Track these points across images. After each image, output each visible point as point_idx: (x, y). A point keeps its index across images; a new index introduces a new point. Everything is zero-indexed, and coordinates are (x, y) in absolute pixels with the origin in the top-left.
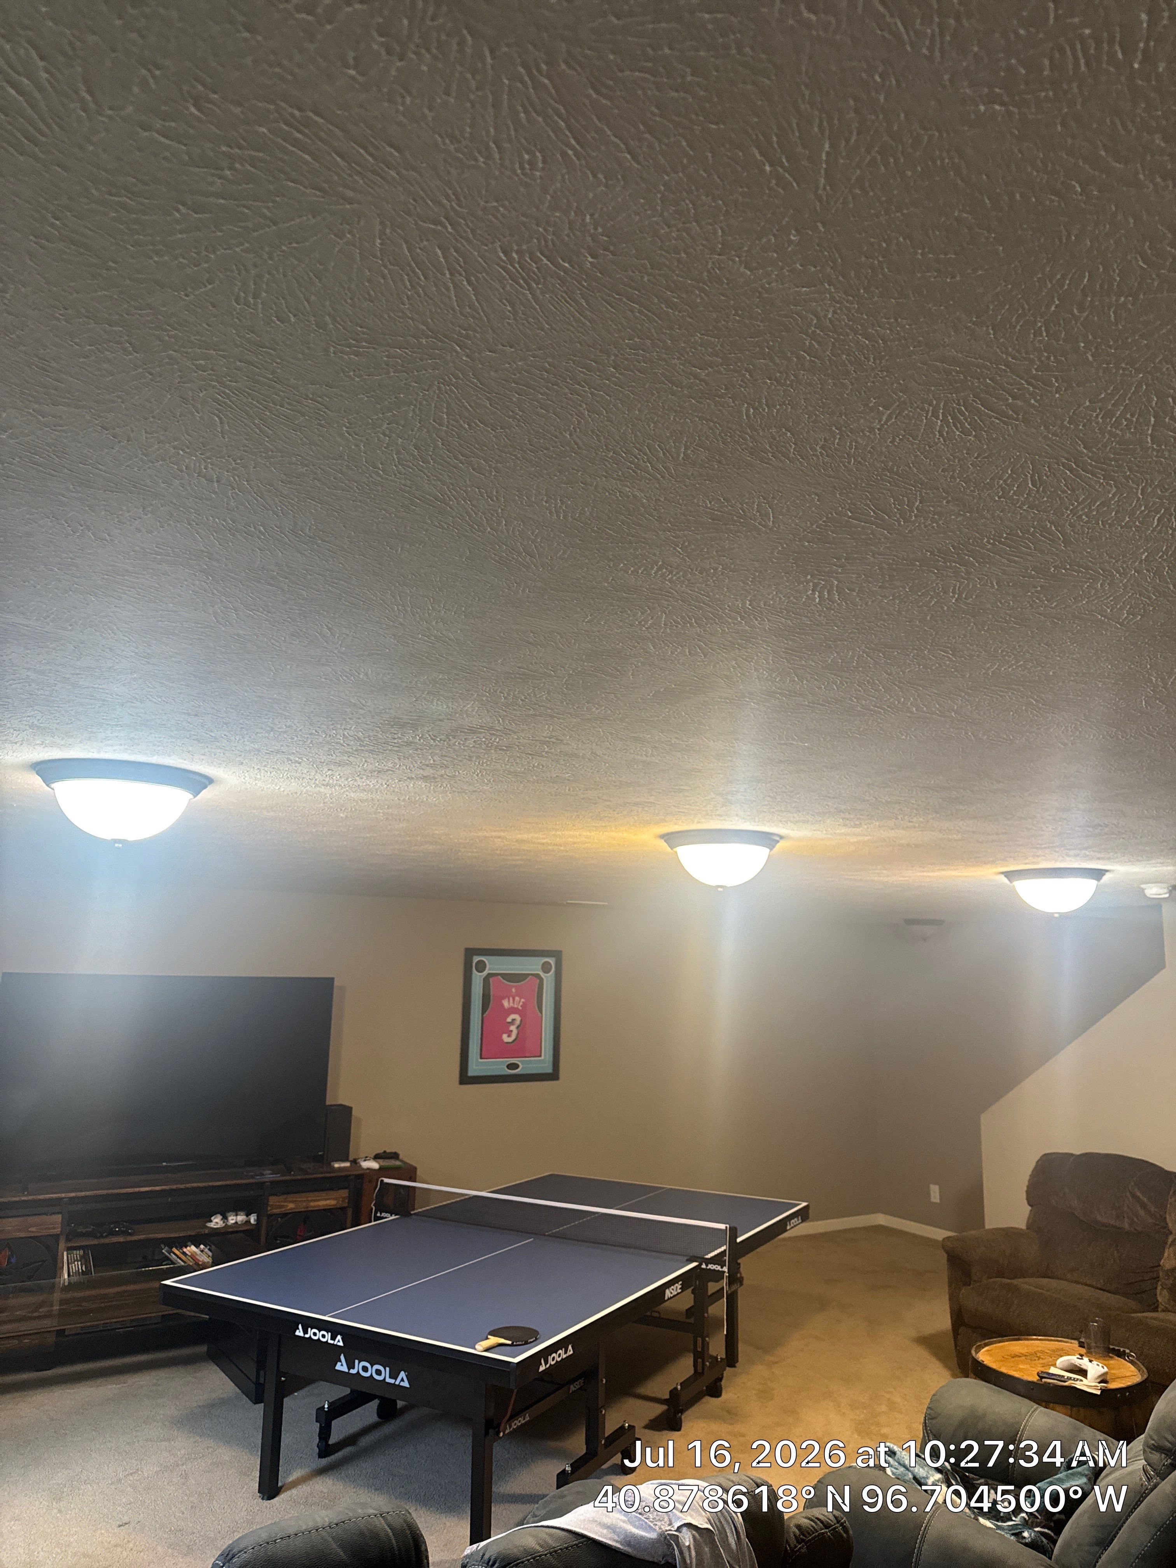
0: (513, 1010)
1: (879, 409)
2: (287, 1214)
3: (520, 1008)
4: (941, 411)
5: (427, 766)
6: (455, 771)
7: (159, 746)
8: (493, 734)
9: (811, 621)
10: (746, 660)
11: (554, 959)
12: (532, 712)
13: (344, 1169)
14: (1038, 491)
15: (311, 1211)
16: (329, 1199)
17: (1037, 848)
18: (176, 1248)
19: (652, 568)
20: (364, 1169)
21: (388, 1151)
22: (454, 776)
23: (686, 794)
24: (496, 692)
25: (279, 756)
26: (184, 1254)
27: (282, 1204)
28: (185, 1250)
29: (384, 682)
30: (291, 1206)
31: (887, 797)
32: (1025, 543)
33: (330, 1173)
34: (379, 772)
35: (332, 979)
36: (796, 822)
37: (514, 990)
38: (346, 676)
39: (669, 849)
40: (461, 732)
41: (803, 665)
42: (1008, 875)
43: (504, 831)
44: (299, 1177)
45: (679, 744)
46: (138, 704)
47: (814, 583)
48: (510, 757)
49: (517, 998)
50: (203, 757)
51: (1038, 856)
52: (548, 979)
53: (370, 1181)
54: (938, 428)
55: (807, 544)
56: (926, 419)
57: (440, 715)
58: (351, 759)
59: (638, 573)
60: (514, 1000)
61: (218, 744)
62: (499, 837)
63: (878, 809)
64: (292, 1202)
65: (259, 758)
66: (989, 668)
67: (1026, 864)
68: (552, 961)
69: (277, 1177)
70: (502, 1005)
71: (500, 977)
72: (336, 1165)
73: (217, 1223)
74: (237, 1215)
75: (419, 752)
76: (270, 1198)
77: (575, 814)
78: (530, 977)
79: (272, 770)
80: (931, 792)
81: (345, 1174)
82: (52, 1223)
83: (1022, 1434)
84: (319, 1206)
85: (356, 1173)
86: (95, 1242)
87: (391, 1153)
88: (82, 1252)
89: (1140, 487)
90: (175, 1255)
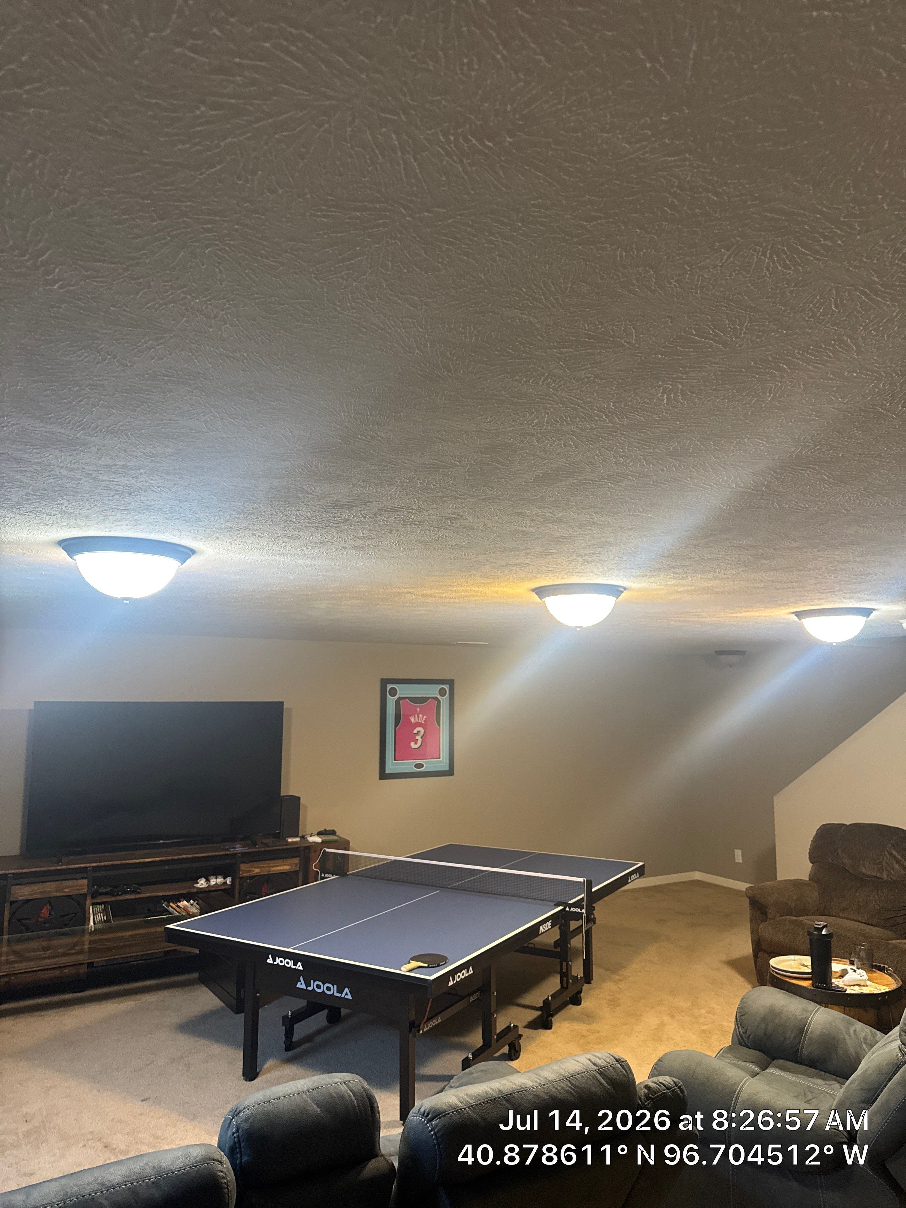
1: (721, 251)
2: (254, 877)
4: (769, 251)
5: (358, 538)
6: (379, 542)
7: (156, 525)
8: (410, 512)
9: (659, 417)
10: (606, 449)
11: (448, 686)
12: (440, 494)
13: (296, 843)
14: (839, 311)
15: (271, 874)
16: (285, 865)
17: (821, 593)
18: (173, 903)
19: (540, 379)
20: (310, 843)
21: (327, 829)
22: (378, 546)
23: (555, 556)
24: (414, 479)
25: (246, 532)
26: (179, 907)
27: (251, 869)
28: (179, 904)
29: (330, 473)
30: (257, 870)
31: (708, 555)
32: (827, 353)
33: (285, 845)
34: (321, 543)
35: (282, 703)
36: (637, 576)
37: (418, 710)
38: (302, 469)
39: (539, 599)
40: (386, 511)
41: (651, 453)
42: (799, 614)
43: (412, 588)
44: (263, 849)
45: (552, 517)
46: (143, 493)
47: (664, 387)
48: (421, 530)
50: (189, 534)
51: (821, 599)
52: (444, 701)
53: (315, 851)
54: (765, 265)
55: (660, 356)
56: (757, 257)
57: (371, 498)
58: (301, 533)
59: (529, 382)
60: (418, 717)
61: (201, 523)
62: (410, 593)
63: (700, 564)
64: (258, 868)
65: (231, 534)
66: (793, 452)
67: (812, 605)
68: (446, 687)
69: (246, 850)
70: (410, 721)
71: (407, 700)
72: (290, 840)
73: (202, 884)
74: (216, 878)
75: (353, 527)
76: (241, 865)
77: (469, 573)
78: (430, 699)
79: (240, 543)
80: (743, 550)
81: (297, 846)
82: (82, 885)
83: (809, 1027)
84: (278, 870)
85: (305, 845)
86: (113, 899)
87: (330, 830)
88: (103, 907)
90: (172, 908)
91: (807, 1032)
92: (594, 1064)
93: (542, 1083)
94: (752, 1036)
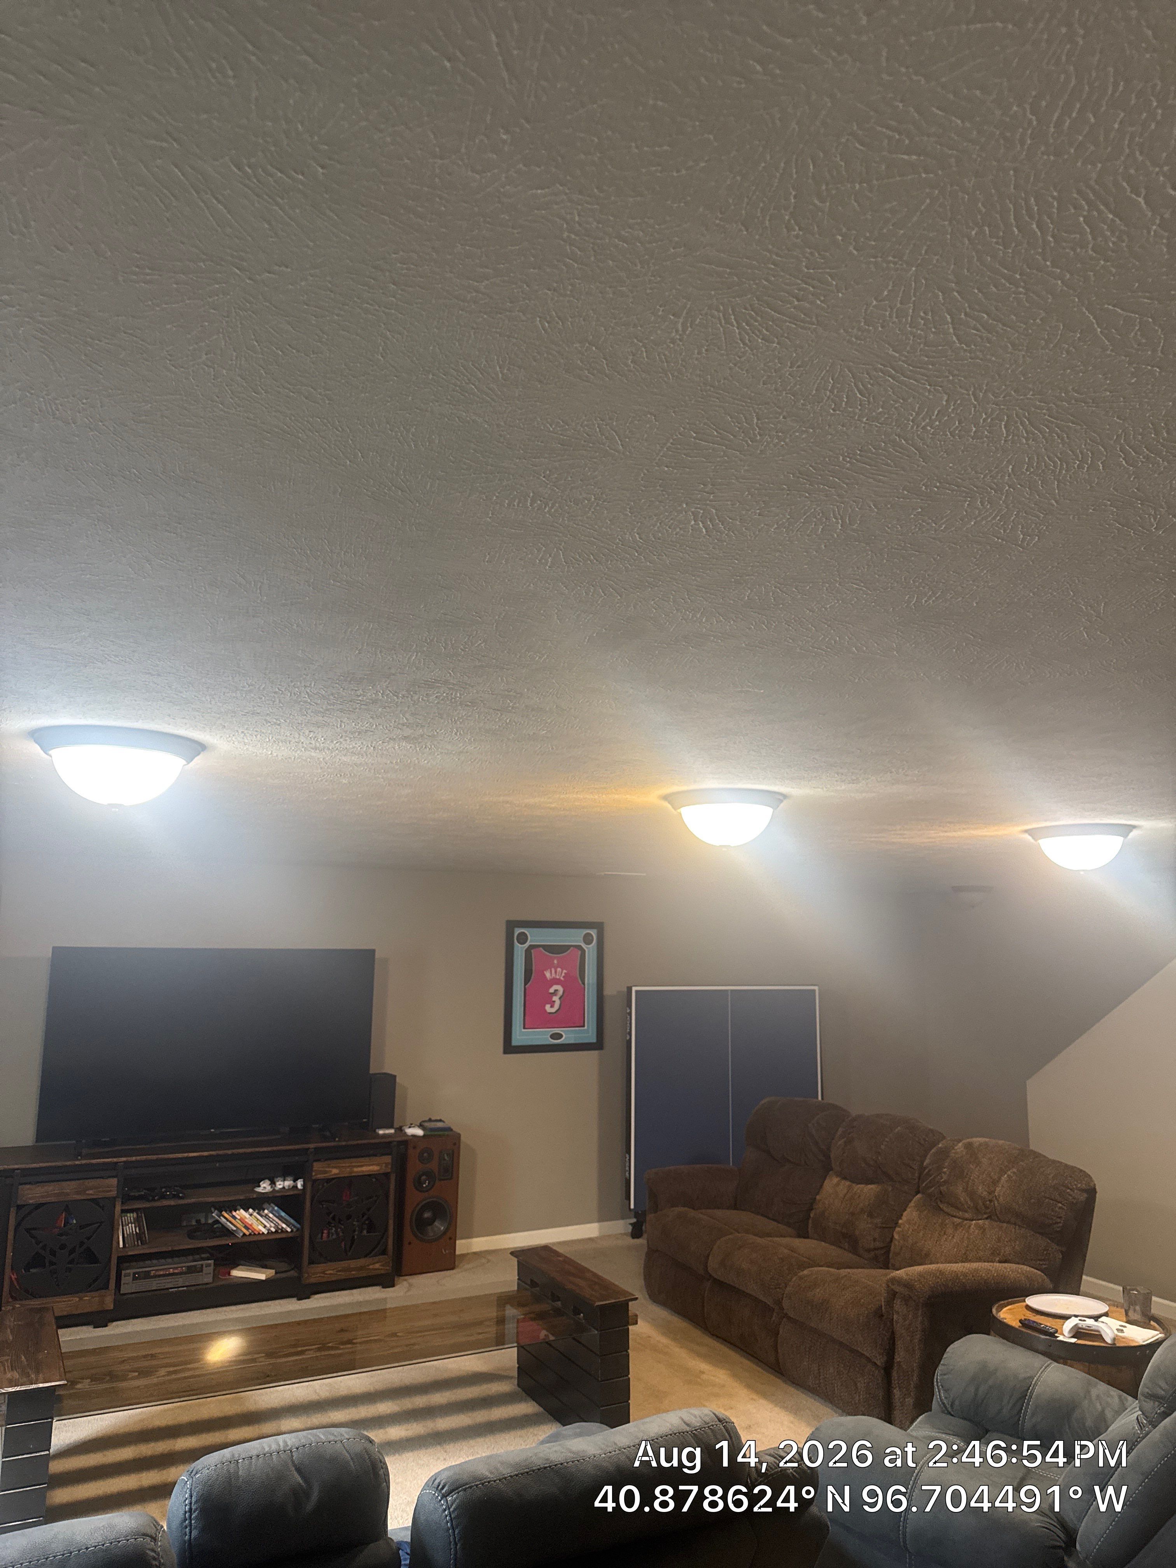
0: (556, 981)
2: (333, 1179)
3: (562, 978)
9: (708, 554)
11: (596, 930)
13: (390, 1135)
14: (869, 402)
15: (354, 1176)
16: (372, 1165)
18: (226, 1211)
19: (527, 501)
20: (408, 1136)
21: (433, 1118)
26: (234, 1217)
27: (328, 1169)
28: (234, 1213)
33: (374, 1138)
35: (374, 951)
37: (555, 962)
39: (673, 810)
42: (1034, 833)
44: (344, 1143)
49: (559, 970)
51: (1054, 811)
52: (591, 951)
53: (414, 1148)
54: (738, 337)
56: (722, 326)
57: (390, 668)
58: (325, 719)
59: (514, 506)
60: (555, 971)
61: (193, 706)
63: (866, 761)
64: (335, 1167)
65: (238, 720)
68: (593, 933)
69: (321, 1145)
70: (545, 975)
71: (541, 949)
72: (381, 1132)
73: (265, 1188)
74: (284, 1180)
76: (315, 1164)
78: (572, 948)
81: (389, 1140)
82: (109, 1186)
83: (1033, 1389)
84: (363, 1171)
85: (400, 1139)
86: (147, 1205)
88: (135, 1215)
89: (971, 393)
90: (224, 1219)
91: (1031, 1397)
92: (688, 1425)
94: (957, 1403)
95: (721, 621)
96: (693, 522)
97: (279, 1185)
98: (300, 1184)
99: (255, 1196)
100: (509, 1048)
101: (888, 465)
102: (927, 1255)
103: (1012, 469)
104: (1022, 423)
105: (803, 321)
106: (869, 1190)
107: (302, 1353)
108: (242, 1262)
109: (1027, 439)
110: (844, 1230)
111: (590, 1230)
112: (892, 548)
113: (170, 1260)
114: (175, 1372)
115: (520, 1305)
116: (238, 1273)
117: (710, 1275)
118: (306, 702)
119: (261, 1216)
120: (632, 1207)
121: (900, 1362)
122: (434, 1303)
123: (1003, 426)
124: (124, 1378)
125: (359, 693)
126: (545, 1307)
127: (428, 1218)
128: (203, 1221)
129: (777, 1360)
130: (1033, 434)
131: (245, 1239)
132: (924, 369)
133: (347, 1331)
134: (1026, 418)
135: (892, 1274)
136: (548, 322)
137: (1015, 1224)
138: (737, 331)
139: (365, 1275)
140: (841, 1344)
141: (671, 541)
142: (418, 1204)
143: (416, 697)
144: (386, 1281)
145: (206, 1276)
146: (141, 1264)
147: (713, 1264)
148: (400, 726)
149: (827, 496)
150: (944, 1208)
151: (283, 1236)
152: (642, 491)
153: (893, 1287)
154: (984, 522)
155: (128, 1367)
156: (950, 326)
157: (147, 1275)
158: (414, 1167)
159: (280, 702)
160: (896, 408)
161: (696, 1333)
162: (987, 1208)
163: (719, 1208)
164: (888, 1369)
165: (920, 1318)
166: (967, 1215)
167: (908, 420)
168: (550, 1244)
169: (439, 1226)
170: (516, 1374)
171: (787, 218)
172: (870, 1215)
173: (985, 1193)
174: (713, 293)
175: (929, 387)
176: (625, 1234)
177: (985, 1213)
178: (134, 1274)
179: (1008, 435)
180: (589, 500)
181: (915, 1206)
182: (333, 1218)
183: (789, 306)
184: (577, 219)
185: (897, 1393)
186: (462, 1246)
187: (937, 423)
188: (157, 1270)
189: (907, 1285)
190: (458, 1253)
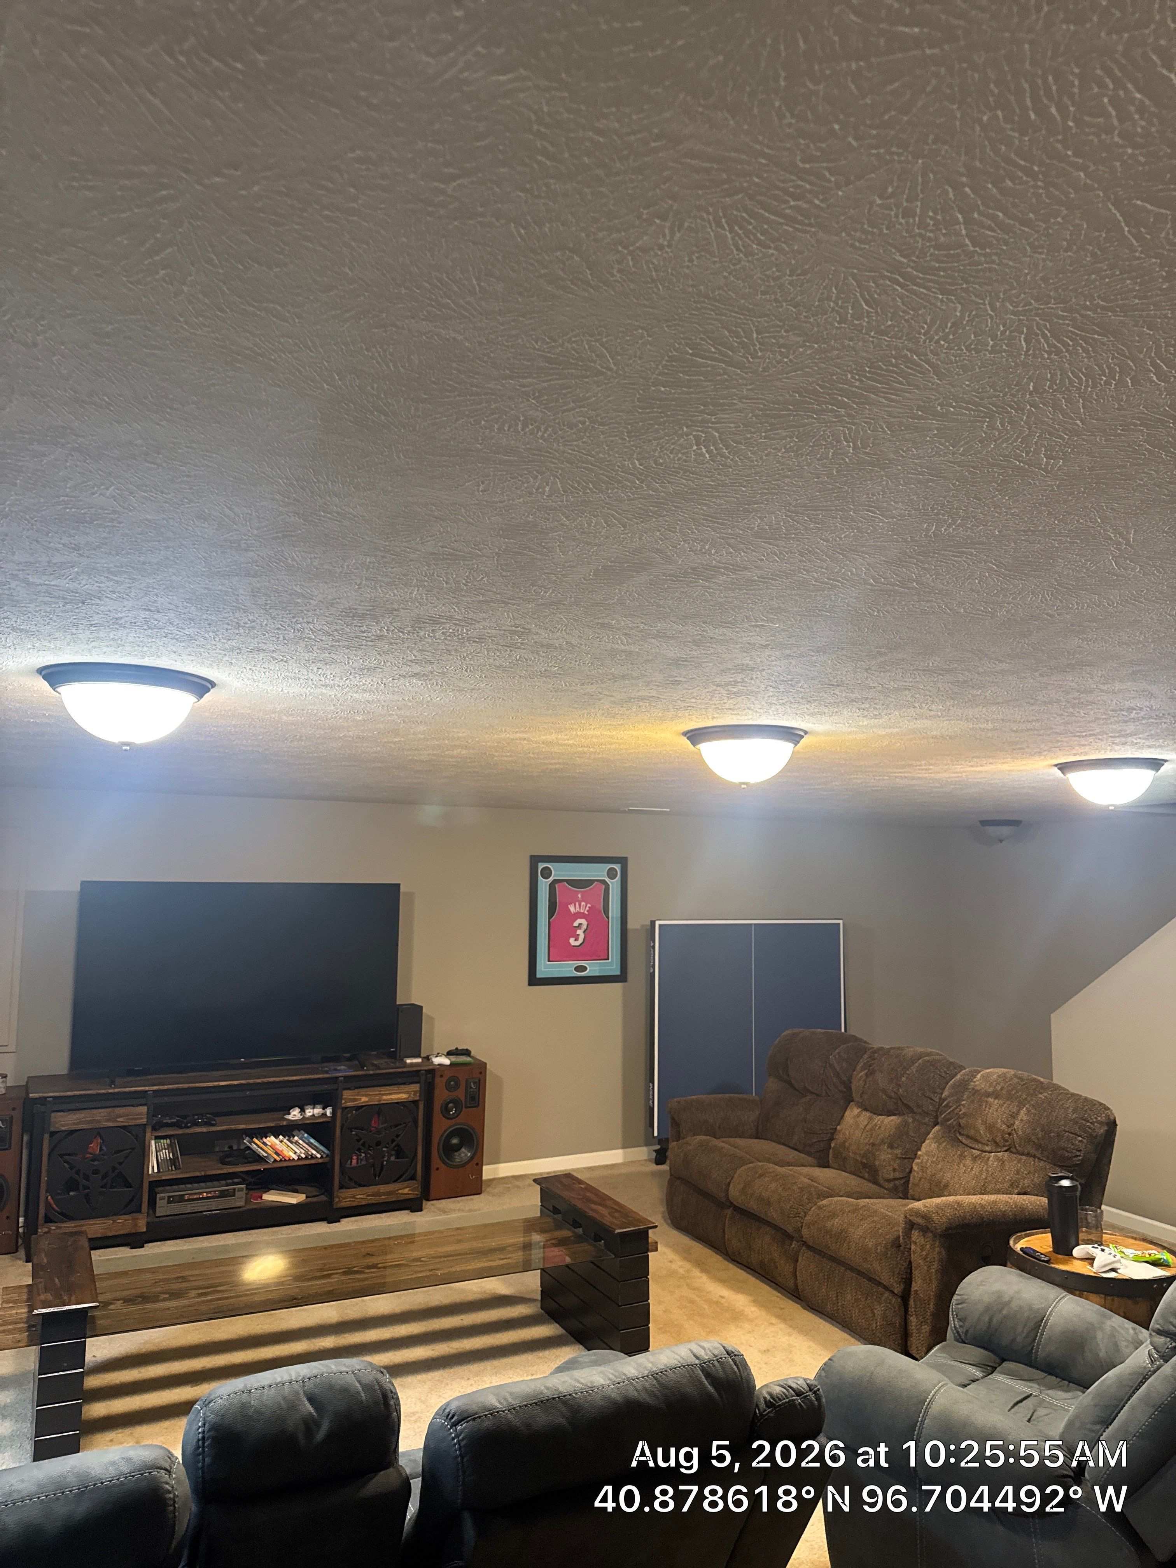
0: (580, 915)
1: (656, 222)
2: (363, 1106)
3: (586, 912)
4: (723, 220)
5: (411, 661)
6: (442, 667)
9: (713, 481)
10: (668, 530)
11: (619, 865)
12: (482, 598)
13: (417, 1065)
14: (876, 312)
15: (383, 1104)
16: (400, 1093)
18: (257, 1138)
20: (434, 1065)
21: (460, 1048)
22: (444, 673)
25: (262, 654)
26: (264, 1144)
27: (356, 1097)
28: (265, 1140)
29: (317, 568)
30: (364, 1099)
31: (892, 683)
32: (894, 377)
33: (402, 1067)
35: (399, 885)
37: (579, 896)
39: (692, 747)
40: (424, 623)
41: (730, 534)
44: (371, 1072)
45: (649, 630)
46: (99, 601)
47: (694, 436)
48: (487, 649)
49: (583, 903)
50: (192, 657)
51: (1083, 746)
52: (614, 885)
53: (441, 1076)
54: (731, 242)
55: (663, 389)
56: (712, 230)
57: (392, 604)
58: (333, 656)
59: (504, 430)
60: (580, 905)
61: (197, 643)
62: (524, 739)
63: (889, 696)
64: (363, 1095)
65: (244, 657)
67: (1075, 755)
68: (617, 867)
69: (351, 1072)
70: (569, 909)
71: (565, 883)
72: (409, 1061)
73: (295, 1115)
74: (313, 1108)
75: (395, 646)
76: (344, 1093)
77: (585, 711)
78: (595, 883)
79: (263, 670)
80: (935, 675)
81: (415, 1069)
82: (140, 1113)
83: (1048, 1320)
84: (392, 1099)
85: (426, 1068)
86: (180, 1132)
87: (463, 1050)
88: (168, 1141)
89: (987, 302)
90: (256, 1145)
91: (1045, 1327)
92: (697, 1358)
93: (618, 1380)
94: (971, 1331)
95: (731, 553)
96: (695, 448)
97: (309, 1112)
98: (329, 1111)
99: (285, 1123)
100: (534, 980)
101: (900, 383)
102: (946, 1186)
103: (1034, 387)
104: (1044, 336)
105: (801, 223)
106: (890, 1122)
107: (329, 1276)
108: (274, 1186)
109: (1050, 353)
110: (865, 1161)
111: (614, 1157)
112: (908, 473)
113: (202, 1184)
114: (205, 1294)
115: (542, 1231)
116: (272, 1197)
117: (732, 1203)
118: (309, 638)
119: (292, 1142)
120: (656, 1134)
121: (916, 1291)
122: (458, 1229)
123: (1022, 339)
124: (155, 1298)
125: (363, 629)
126: (566, 1233)
127: (455, 1144)
128: (235, 1148)
129: (796, 1286)
130: (1055, 346)
131: (275, 1165)
132: (935, 275)
133: (372, 1255)
134: (1047, 329)
135: (910, 1206)
136: (524, 228)
137: (1034, 1156)
138: (729, 236)
139: (394, 1199)
140: (860, 1273)
141: (674, 467)
142: (445, 1131)
143: (422, 633)
144: (414, 1206)
145: (239, 1199)
146: (175, 1187)
147: (734, 1192)
148: (408, 663)
149: (836, 416)
150: (964, 1141)
151: (313, 1161)
152: (639, 413)
153: (911, 1218)
154: (1004, 445)
155: (159, 1289)
156: (963, 227)
157: (181, 1199)
158: (441, 1095)
159: (284, 638)
160: (905, 320)
161: (715, 1259)
162: (1007, 1141)
163: (740, 1137)
164: (905, 1297)
165: (937, 1249)
166: (988, 1148)
167: (920, 333)
168: (574, 1170)
169: (465, 1153)
170: (538, 1297)
171: (777, 104)
172: (891, 1146)
173: (1004, 1126)
174: (700, 192)
175: (940, 297)
176: (650, 1160)
177: (1004, 1146)
178: (169, 1197)
179: (1028, 350)
180: (583, 423)
181: (934, 1138)
182: (363, 1144)
183: (783, 206)
184: (545, 109)
185: (913, 1320)
186: (488, 1172)
187: (951, 337)
188: (189, 1194)
189: (925, 1216)
190: (484, 1178)
